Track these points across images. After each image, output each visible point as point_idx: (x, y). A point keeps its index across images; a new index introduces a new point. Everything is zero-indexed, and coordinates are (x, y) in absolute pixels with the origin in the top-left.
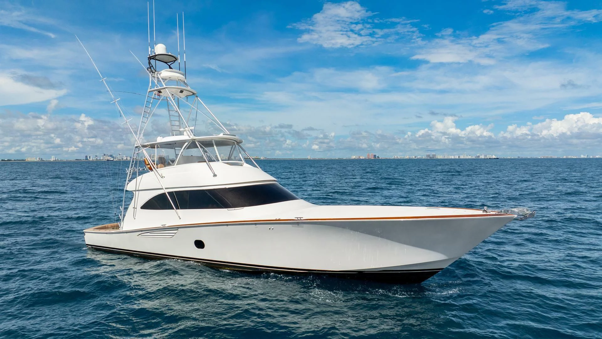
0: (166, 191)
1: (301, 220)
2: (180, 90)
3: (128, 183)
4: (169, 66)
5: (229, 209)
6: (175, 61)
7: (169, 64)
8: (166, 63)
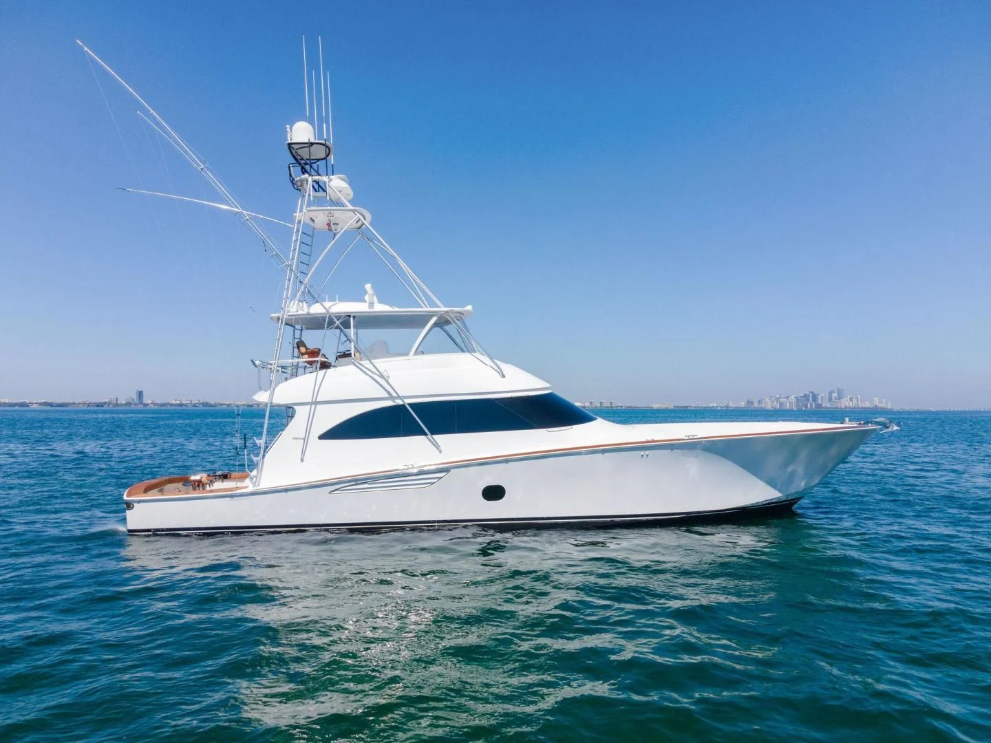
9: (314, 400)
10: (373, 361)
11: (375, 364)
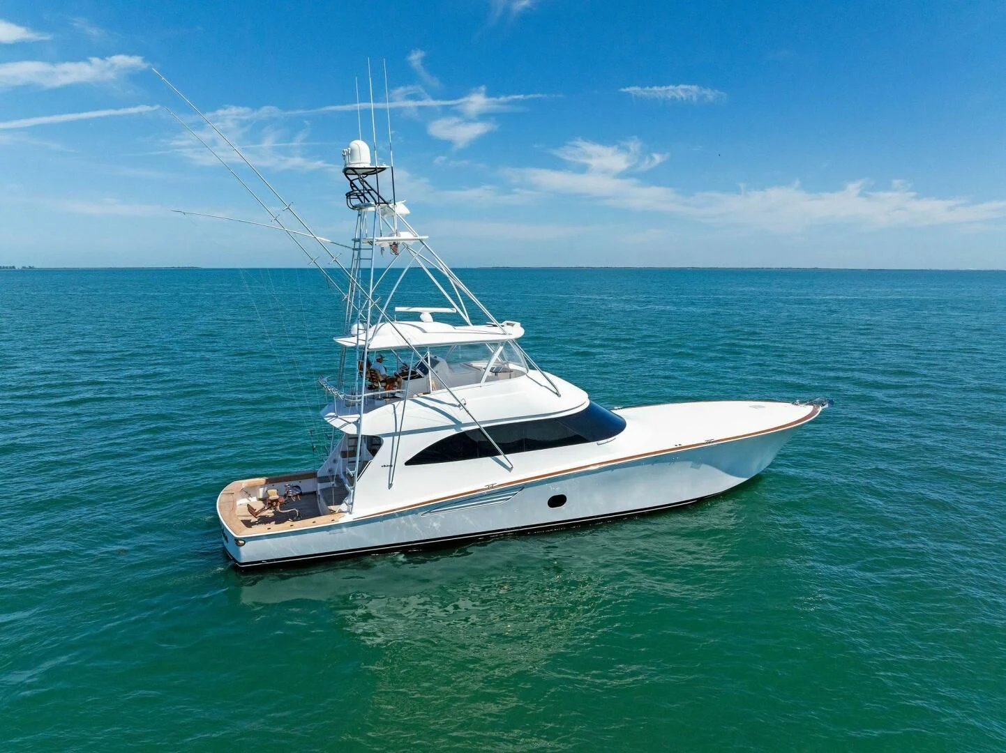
9: (398, 430)
10: (451, 389)
11: (453, 392)
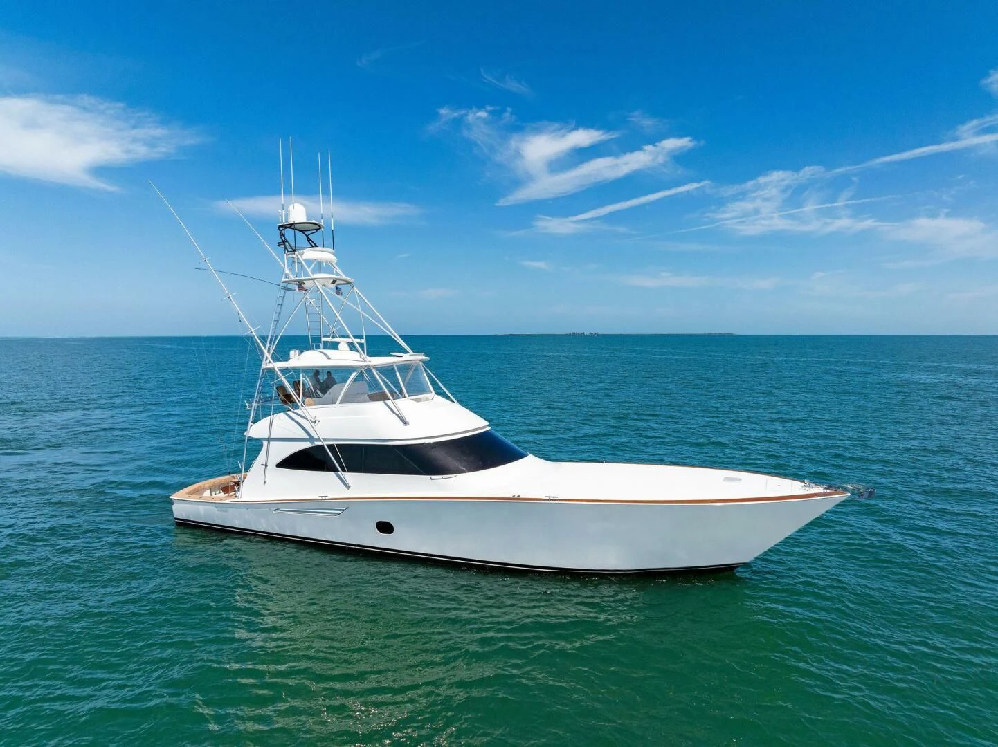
0: (325, 443)
1: (555, 500)
2: (332, 281)
3: (251, 425)
4: (307, 236)
5: (433, 477)
6: (317, 230)
7: (307, 233)
8: (302, 231)
